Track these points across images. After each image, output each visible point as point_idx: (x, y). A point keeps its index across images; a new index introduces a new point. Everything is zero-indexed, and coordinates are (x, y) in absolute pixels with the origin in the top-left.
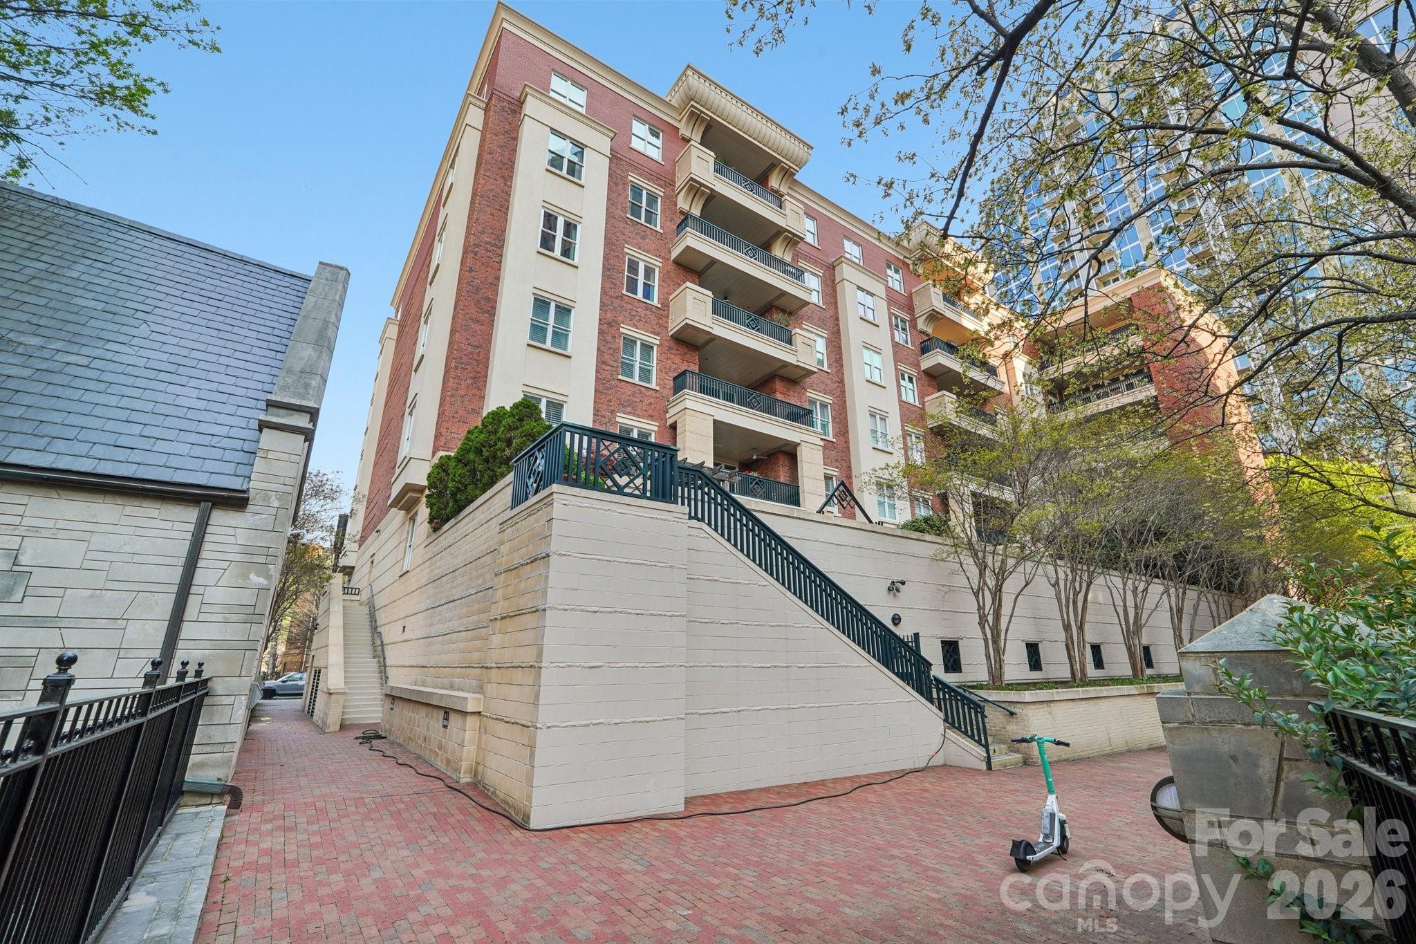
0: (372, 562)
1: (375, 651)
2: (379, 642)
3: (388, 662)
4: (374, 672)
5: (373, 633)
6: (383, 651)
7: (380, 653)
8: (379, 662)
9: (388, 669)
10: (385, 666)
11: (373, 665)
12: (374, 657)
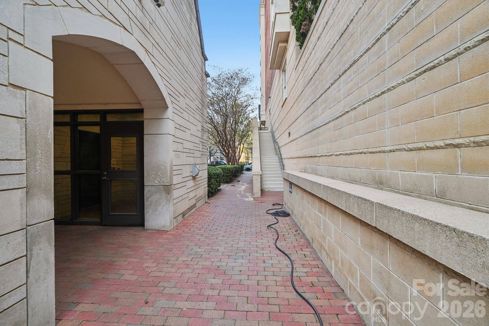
0: (270, 114)
1: (276, 152)
2: (277, 147)
3: (283, 157)
4: (276, 162)
5: (274, 144)
6: (280, 151)
7: (279, 152)
8: (279, 157)
9: (283, 160)
10: (282, 159)
11: (276, 159)
12: (276, 155)
